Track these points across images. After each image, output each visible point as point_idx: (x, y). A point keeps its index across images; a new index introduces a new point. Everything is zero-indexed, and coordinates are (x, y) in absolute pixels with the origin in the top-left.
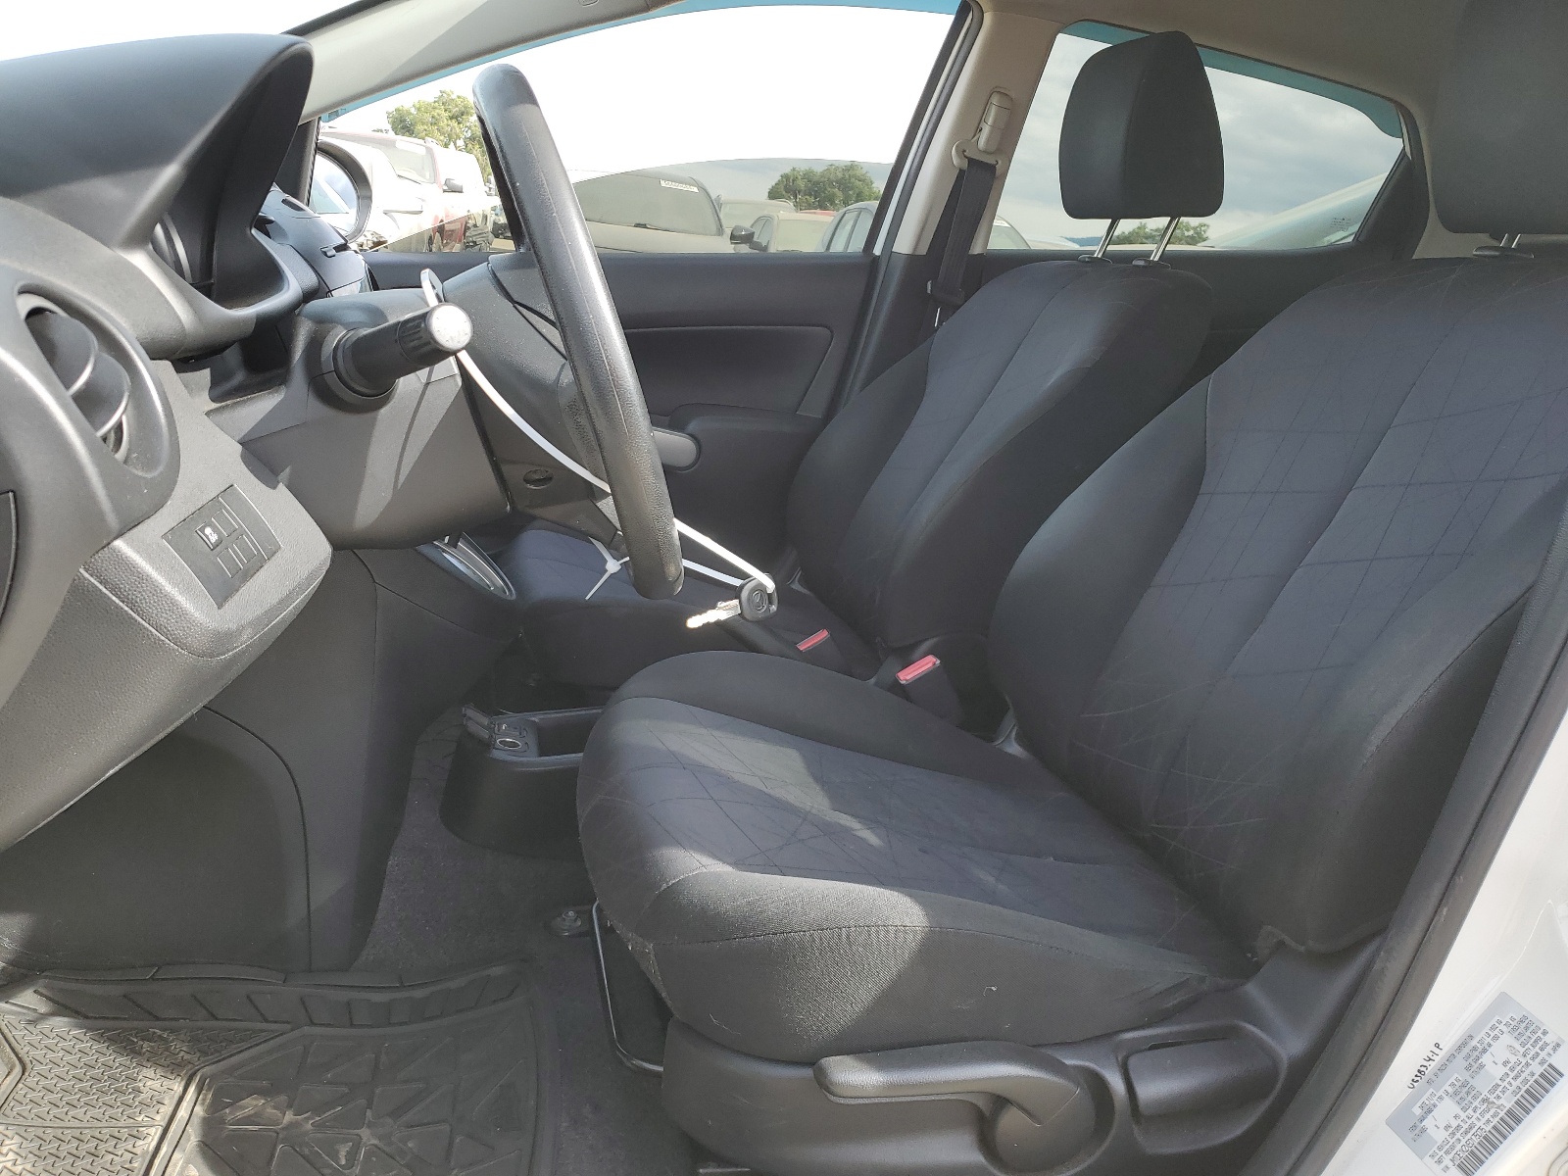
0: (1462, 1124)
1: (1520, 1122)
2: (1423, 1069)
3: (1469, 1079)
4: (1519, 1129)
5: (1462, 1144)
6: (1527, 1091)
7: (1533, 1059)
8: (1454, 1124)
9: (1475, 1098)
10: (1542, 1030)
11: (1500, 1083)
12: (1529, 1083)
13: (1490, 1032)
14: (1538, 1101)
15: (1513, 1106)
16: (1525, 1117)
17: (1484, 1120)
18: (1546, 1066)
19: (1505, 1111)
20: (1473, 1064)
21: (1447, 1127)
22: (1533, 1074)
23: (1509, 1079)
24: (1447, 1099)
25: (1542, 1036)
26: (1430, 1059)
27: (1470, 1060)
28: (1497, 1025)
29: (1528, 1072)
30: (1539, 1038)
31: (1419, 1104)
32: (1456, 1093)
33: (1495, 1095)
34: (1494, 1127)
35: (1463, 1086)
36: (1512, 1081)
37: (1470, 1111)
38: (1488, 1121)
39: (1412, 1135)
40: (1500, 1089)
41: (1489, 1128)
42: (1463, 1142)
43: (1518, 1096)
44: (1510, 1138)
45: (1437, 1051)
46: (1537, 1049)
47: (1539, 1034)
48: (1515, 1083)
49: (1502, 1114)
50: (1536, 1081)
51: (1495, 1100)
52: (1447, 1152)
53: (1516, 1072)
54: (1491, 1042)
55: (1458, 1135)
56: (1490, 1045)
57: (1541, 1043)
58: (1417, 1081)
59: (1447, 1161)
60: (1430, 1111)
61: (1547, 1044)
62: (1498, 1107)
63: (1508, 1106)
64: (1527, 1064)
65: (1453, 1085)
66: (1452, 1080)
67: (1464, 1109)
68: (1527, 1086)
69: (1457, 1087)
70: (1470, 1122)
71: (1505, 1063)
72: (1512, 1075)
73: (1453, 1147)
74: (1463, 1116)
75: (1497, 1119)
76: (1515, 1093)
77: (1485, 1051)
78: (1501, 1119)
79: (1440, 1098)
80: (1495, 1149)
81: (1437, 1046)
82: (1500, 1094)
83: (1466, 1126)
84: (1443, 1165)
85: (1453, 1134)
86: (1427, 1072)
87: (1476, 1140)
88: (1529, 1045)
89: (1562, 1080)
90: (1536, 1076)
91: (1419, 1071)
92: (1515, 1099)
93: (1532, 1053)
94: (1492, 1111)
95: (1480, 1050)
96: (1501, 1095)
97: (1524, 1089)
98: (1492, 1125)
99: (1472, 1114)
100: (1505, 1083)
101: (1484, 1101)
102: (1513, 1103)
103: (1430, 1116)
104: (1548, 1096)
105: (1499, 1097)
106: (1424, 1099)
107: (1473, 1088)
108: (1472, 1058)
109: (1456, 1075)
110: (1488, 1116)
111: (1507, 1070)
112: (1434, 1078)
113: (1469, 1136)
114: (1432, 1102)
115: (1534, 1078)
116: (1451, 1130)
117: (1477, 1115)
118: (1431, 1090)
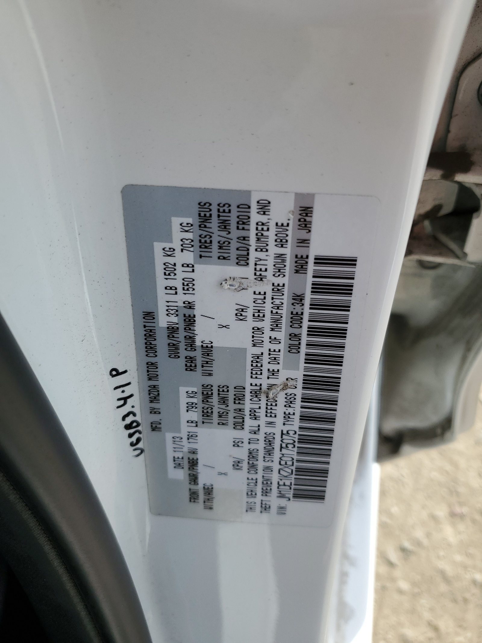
0: (253, 446)
1: (337, 384)
2: (129, 420)
3: (208, 380)
4: (342, 395)
5: (276, 470)
6: (312, 331)
7: (279, 272)
8: (242, 453)
9: (239, 399)
10: (254, 208)
11: (257, 351)
12: (306, 317)
13: (171, 283)
14: (342, 333)
15: (306, 369)
16: (340, 372)
17: (280, 420)
18: (311, 267)
19: (300, 384)
20: (192, 354)
21: (237, 465)
22: (298, 299)
23: (268, 333)
24: (203, 432)
25: (263, 219)
26: (125, 399)
27: (183, 353)
28: (170, 260)
29: (286, 299)
30: (262, 226)
31: (171, 464)
32: (207, 414)
33: (265, 373)
34: (303, 418)
35: (207, 397)
36: (274, 334)
37: (249, 422)
38: (287, 417)
39: (200, 505)
40: (266, 359)
41: (296, 424)
42: (276, 466)
43: (304, 349)
44: (339, 415)
45: (121, 380)
46: (273, 250)
47: (255, 217)
48: (282, 335)
49: (299, 392)
50: (313, 306)
51: (272, 381)
52: (266, 493)
53: (268, 315)
54: (189, 298)
55: (261, 464)
56: (190, 306)
57: (271, 235)
58: (138, 440)
59: (274, 501)
60: (193, 464)
61: (282, 227)
62: (285, 387)
63: (299, 374)
64: (277, 289)
65: (190, 407)
66: (184, 400)
67: (239, 425)
68: (306, 323)
69: (200, 405)
70: (261, 436)
71: (240, 314)
72: (266, 324)
73: (267, 482)
74: (244, 435)
75: (298, 403)
76: (294, 348)
77: (190, 321)
78: (304, 399)
79: (191, 436)
80: (330, 443)
81: (115, 373)
82: (272, 367)
83: (261, 446)
84: (274, 509)
85: (253, 467)
86: (138, 418)
87: (292, 453)
88: (253, 255)
89: (359, 270)
90: (308, 297)
91: (128, 427)
92: (302, 356)
93: (270, 263)
94: (281, 399)
95: (182, 326)
96: (275, 367)
97: (304, 331)
98: (297, 417)
99: (255, 423)
100: (267, 346)
101: (256, 394)
102: (302, 365)
103: (200, 468)
104: (352, 315)
105: (273, 373)
106: (170, 454)
107: (223, 389)
108: (182, 346)
109: (183, 390)
110: (280, 410)
111: (250, 323)
112: (155, 418)
113: (277, 454)
114: (185, 449)
115: (307, 302)
116: (245, 465)
117: (263, 420)
118: (169, 436)
